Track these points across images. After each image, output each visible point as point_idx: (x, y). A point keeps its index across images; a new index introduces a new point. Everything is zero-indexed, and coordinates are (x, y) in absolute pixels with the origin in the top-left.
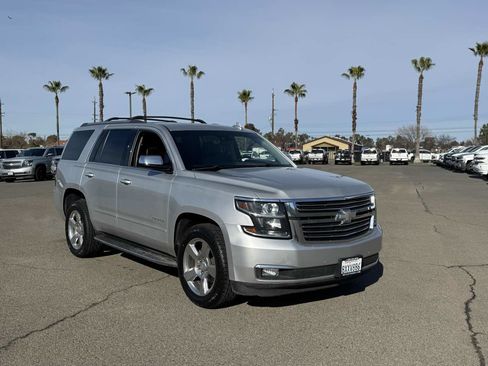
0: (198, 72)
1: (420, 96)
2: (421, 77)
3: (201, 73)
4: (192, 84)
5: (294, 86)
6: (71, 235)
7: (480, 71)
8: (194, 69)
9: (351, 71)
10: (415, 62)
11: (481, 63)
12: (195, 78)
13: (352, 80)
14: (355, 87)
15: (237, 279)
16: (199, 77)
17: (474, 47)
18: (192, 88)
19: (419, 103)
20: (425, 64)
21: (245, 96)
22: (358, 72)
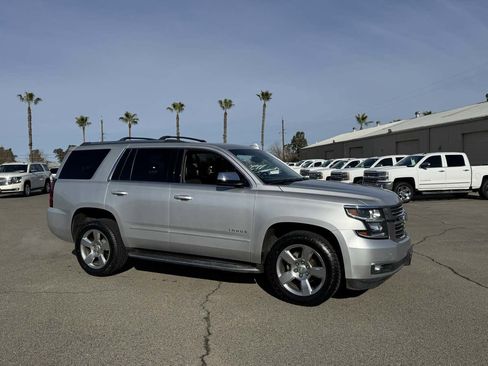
0: (35, 98)
1: (225, 127)
2: (226, 114)
3: (38, 99)
4: (29, 109)
5: (127, 115)
6: (84, 256)
7: (264, 110)
8: (31, 96)
9: (174, 106)
10: (221, 102)
11: (265, 105)
12: (32, 104)
13: (175, 112)
14: (178, 118)
15: (355, 277)
16: (36, 103)
17: (260, 93)
18: (30, 112)
19: (225, 132)
20: (227, 104)
21: (83, 121)
22: (179, 107)
